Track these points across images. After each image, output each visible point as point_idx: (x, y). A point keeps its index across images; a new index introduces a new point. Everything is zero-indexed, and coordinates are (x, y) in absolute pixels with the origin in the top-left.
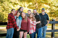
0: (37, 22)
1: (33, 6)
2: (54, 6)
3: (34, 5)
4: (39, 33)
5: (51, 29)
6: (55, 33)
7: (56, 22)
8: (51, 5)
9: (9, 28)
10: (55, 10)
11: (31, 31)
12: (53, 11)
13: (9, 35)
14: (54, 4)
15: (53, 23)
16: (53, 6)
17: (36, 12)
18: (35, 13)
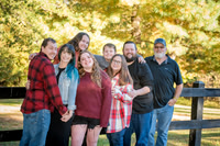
0: (136, 89)
1: (123, 30)
2: (202, 29)
3: (129, 25)
4: (143, 133)
5: (189, 118)
6: (204, 132)
8: (191, 26)
9: (33, 111)
10: (204, 44)
11: (114, 123)
12: (199, 49)
13: (33, 135)
14: (201, 25)
15: (197, 94)
17: (134, 52)
18: (130, 57)
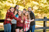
0: (31, 20)
7: (48, 20)
16: (41, 3)
